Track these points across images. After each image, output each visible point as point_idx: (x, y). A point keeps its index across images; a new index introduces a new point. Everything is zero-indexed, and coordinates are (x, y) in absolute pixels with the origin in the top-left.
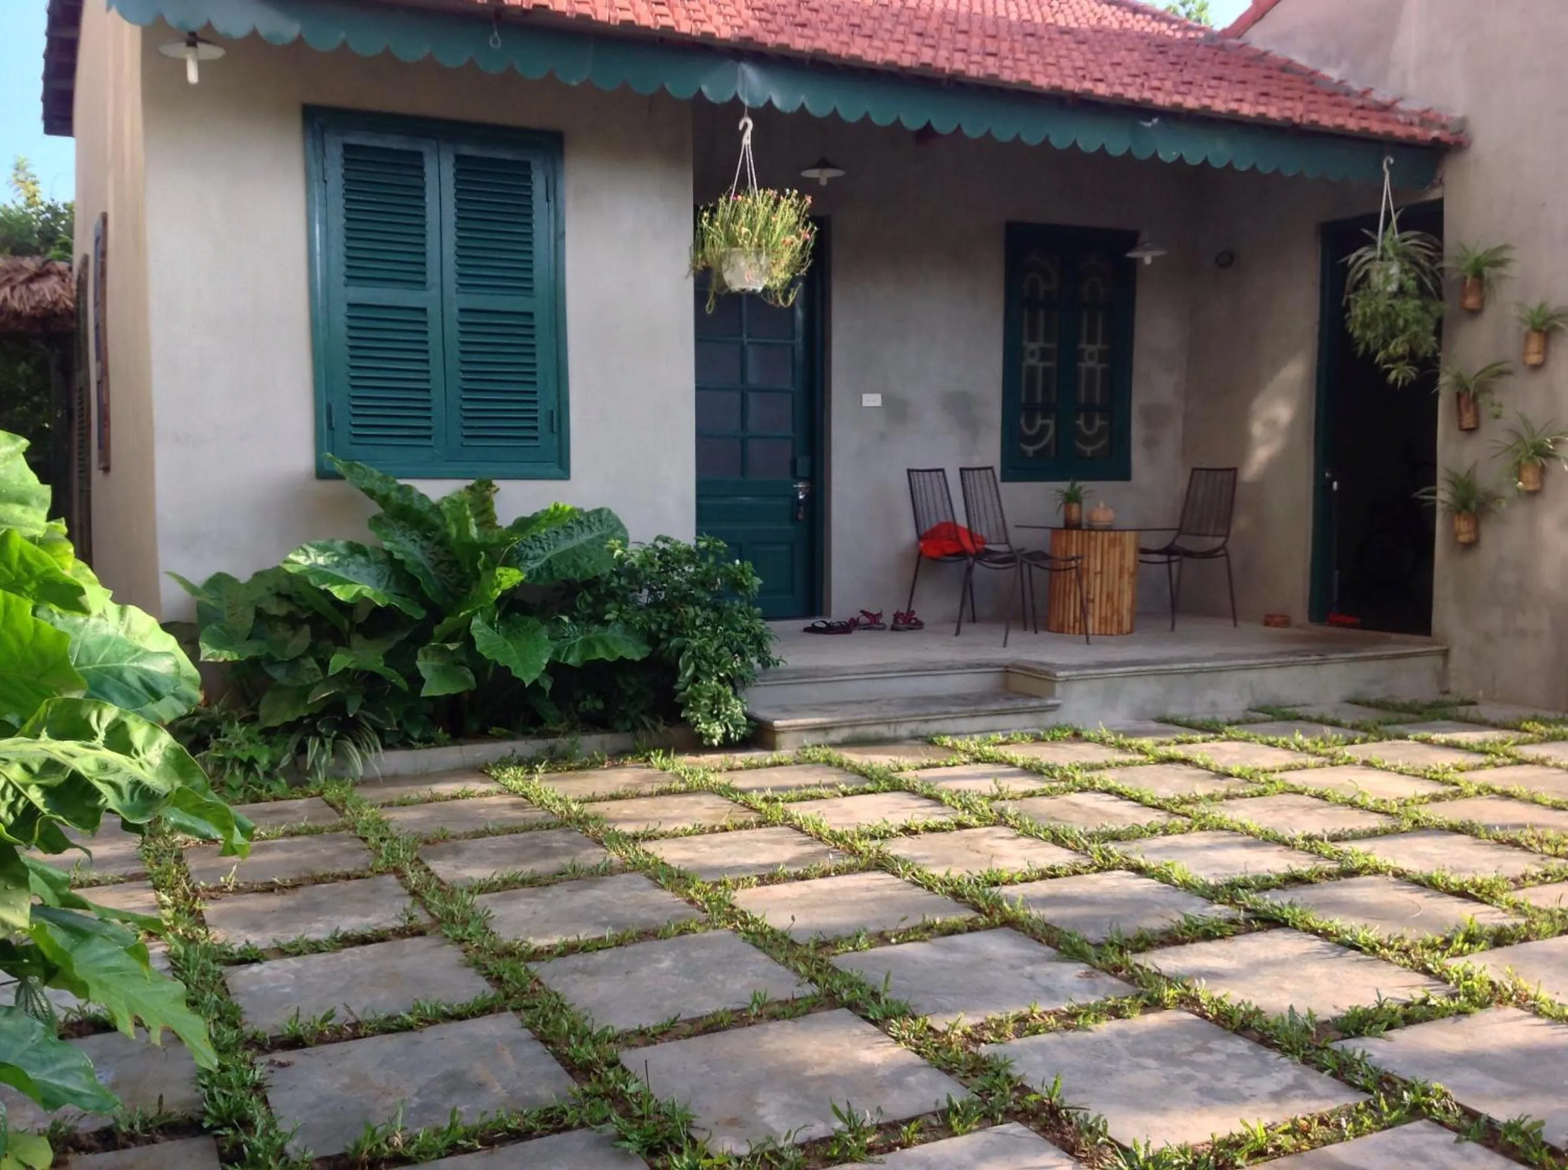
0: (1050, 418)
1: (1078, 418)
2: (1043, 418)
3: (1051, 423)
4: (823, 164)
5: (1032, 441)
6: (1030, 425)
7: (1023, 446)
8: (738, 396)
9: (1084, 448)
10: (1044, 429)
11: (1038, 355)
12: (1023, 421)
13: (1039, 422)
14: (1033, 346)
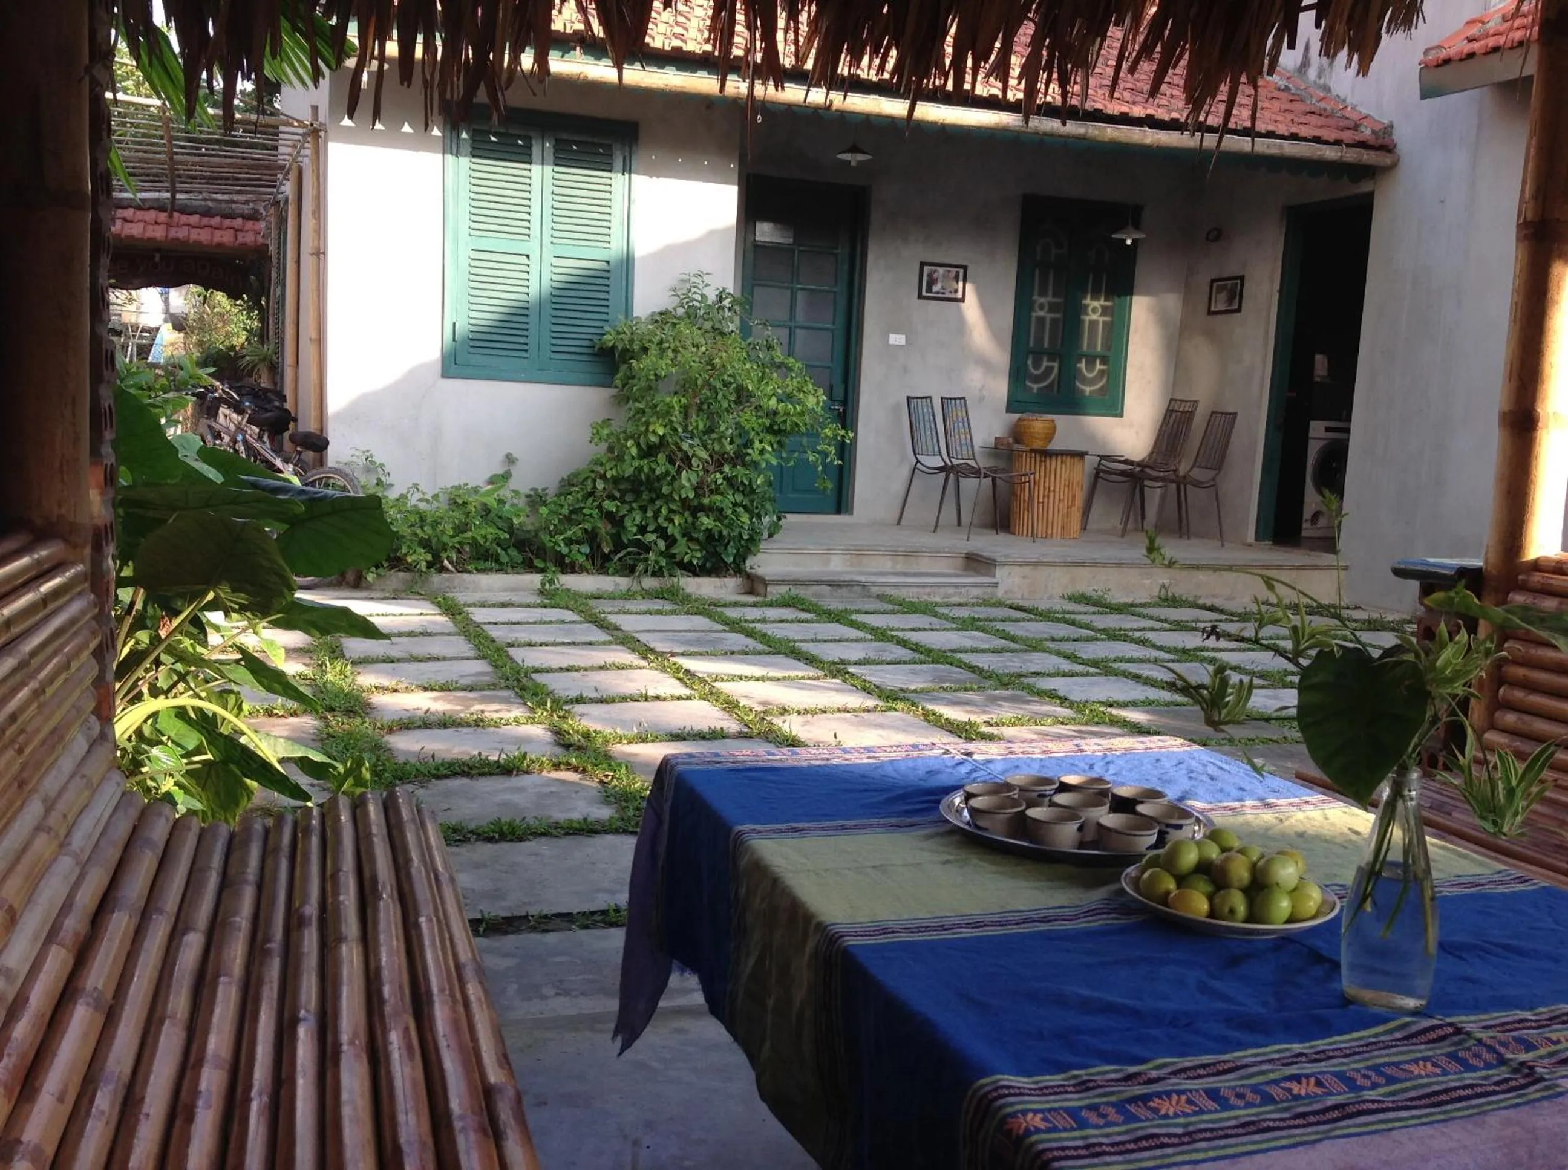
0: (1054, 361)
1: (1080, 362)
2: (1049, 360)
3: (1056, 365)
4: (854, 149)
5: (1037, 379)
6: (1036, 365)
7: (1028, 383)
8: (787, 331)
9: (1083, 387)
10: (1049, 370)
11: (1046, 308)
12: (1029, 362)
13: (1045, 363)
14: (1042, 300)
